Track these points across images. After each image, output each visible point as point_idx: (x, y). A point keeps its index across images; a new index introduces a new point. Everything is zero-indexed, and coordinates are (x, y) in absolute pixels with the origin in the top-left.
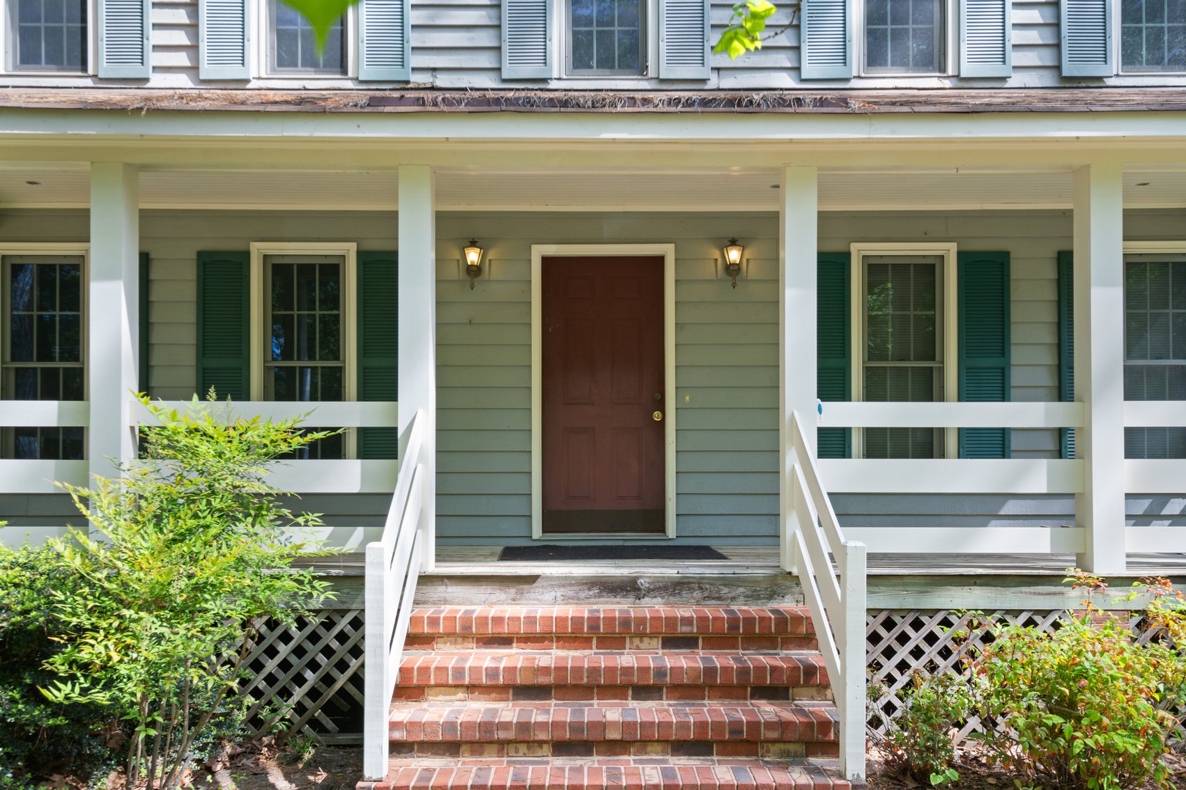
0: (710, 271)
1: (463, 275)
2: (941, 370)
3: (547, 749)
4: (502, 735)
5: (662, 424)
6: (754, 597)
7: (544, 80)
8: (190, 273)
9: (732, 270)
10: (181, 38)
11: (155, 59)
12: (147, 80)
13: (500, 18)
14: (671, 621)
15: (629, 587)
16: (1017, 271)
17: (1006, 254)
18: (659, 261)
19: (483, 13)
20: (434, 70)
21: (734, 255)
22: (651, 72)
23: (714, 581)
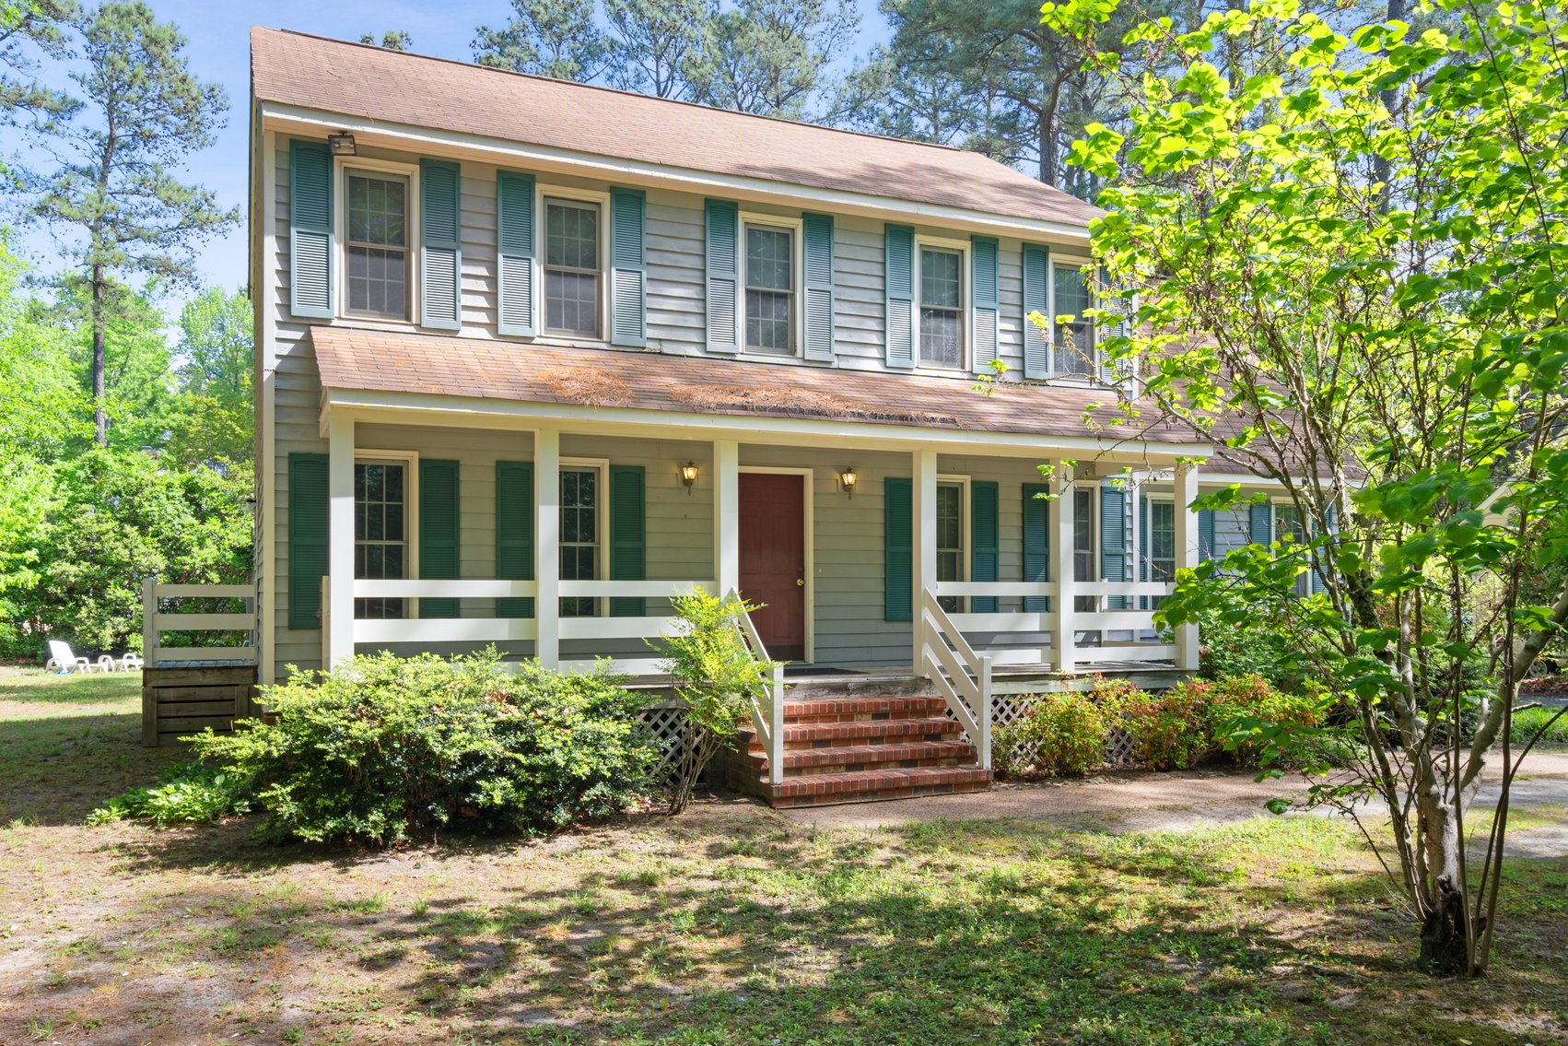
0: (833, 487)
1: (681, 484)
2: (962, 555)
3: (843, 768)
4: (823, 762)
5: (802, 588)
6: (906, 691)
7: (733, 354)
8: (490, 477)
9: (847, 488)
10: (482, 302)
11: (465, 316)
12: (457, 331)
13: (705, 308)
14: (877, 705)
15: (843, 689)
16: (1002, 494)
17: (996, 484)
18: (800, 479)
19: (693, 303)
20: (660, 340)
21: (849, 479)
22: (799, 354)
23: (885, 683)
